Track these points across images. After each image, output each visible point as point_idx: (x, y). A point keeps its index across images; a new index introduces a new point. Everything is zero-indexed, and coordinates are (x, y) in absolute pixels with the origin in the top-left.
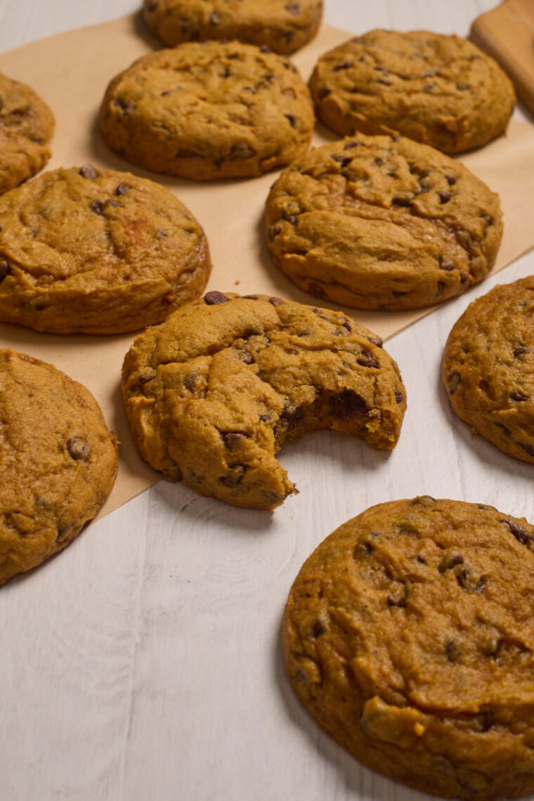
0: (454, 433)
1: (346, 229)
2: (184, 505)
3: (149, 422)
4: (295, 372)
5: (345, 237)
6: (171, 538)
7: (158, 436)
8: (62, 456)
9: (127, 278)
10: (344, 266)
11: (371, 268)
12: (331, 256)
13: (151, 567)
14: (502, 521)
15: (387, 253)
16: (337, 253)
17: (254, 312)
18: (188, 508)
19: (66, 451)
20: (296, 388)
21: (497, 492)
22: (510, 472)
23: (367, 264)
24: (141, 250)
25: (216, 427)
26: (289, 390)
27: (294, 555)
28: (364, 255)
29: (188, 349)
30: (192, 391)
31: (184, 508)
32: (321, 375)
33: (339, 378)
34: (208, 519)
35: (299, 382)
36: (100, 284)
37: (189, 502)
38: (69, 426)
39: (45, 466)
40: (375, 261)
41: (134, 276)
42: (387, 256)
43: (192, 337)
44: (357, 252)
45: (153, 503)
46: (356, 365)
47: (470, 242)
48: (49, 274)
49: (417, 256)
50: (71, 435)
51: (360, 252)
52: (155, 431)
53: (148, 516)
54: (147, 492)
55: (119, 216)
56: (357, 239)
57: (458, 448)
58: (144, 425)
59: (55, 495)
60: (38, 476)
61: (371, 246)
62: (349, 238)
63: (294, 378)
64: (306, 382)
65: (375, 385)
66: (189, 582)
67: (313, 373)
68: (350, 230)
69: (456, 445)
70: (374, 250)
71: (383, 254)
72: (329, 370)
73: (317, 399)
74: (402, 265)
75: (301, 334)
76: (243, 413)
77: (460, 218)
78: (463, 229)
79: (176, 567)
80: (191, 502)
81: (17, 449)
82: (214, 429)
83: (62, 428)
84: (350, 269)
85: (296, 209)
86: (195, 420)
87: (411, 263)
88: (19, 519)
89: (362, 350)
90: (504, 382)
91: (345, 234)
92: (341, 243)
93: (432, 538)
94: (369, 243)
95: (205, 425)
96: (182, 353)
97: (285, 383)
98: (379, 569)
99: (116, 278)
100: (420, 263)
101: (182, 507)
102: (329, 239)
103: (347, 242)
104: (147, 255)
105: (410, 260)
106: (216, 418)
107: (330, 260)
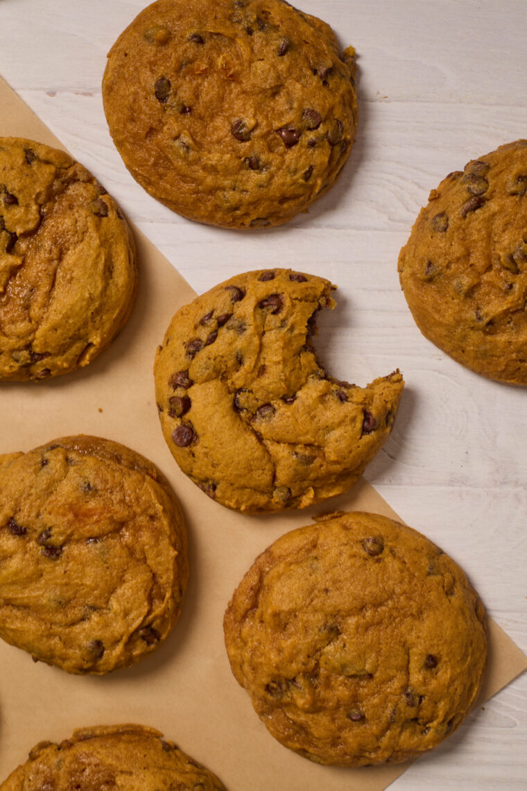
0: (300, 227)
1: (77, 309)
2: (388, 458)
3: (329, 491)
4: (289, 370)
5: (87, 309)
6: (424, 467)
7: (343, 483)
8: (386, 560)
9: (152, 518)
10: (117, 311)
11: (122, 286)
12: (103, 324)
13: (452, 481)
14: (465, 217)
15: (107, 270)
16: (101, 318)
17: (216, 403)
18: (392, 453)
19: (380, 556)
20: (303, 369)
21: (372, 201)
22: (348, 186)
23: (118, 290)
24: (117, 507)
25: (361, 438)
26: (305, 374)
27: (440, 373)
28: (108, 292)
29: (264, 462)
30: (315, 458)
31: (392, 457)
32: (294, 347)
33: (296, 332)
34: (403, 438)
35: (298, 365)
36: (165, 542)
37: (385, 453)
38: (353, 556)
39: (402, 571)
40: (114, 282)
41: (151, 512)
42: (109, 270)
43: (252, 460)
44: (105, 299)
45: (386, 481)
46: (281, 316)
47: (63, 179)
48: (152, 590)
49: (106, 240)
50: (364, 553)
51: (106, 296)
52: (339, 485)
53: (400, 485)
54: (375, 487)
55: (69, 532)
56: (91, 299)
57: (319, 226)
58: (331, 494)
59: (422, 560)
60: (412, 576)
61: (100, 285)
62: (89, 305)
63: (293, 370)
64: (297, 361)
65: (301, 300)
66: (467, 453)
67: (292, 354)
68: (79, 304)
69: (316, 228)
70: (103, 283)
71: (107, 273)
72: (290, 340)
73: (309, 351)
74: (118, 256)
75: (240, 361)
76: (347, 416)
77: (39, 188)
78: (51, 185)
79: (452, 463)
80: (385, 451)
81: (391, 595)
82: (362, 440)
83: (359, 563)
84: (120, 307)
85: (25, 353)
86: (351, 456)
87: (114, 246)
88: (447, 586)
89: (259, 309)
90: (292, 185)
91: (84, 310)
92: (92, 313)
93: (480, 274)
94: (96, 287)
95: (359, 447)
96: (267, 467)
97: (298, 378)
98: (510, 318)
99: (156, 528)
100: (112, 237)
101: (391, 459)
102: (85, 324)
103: (92, 308)
104: (122, 501)
105: (110, 246)
106: (352, 438)
107: (107, 326)
